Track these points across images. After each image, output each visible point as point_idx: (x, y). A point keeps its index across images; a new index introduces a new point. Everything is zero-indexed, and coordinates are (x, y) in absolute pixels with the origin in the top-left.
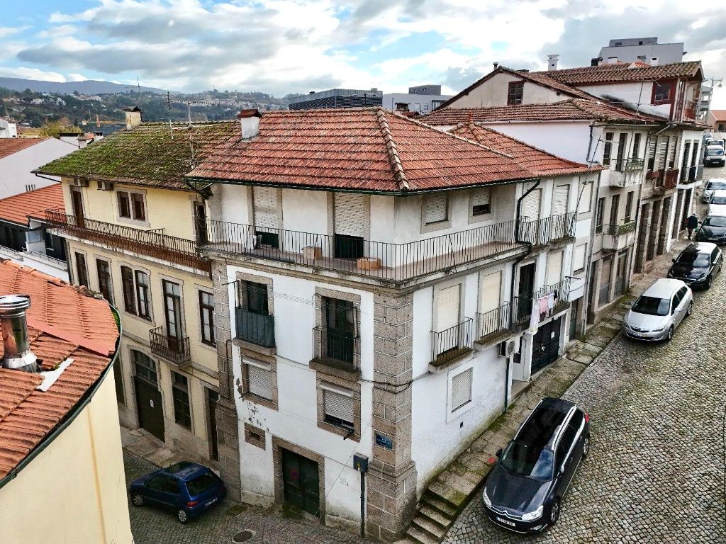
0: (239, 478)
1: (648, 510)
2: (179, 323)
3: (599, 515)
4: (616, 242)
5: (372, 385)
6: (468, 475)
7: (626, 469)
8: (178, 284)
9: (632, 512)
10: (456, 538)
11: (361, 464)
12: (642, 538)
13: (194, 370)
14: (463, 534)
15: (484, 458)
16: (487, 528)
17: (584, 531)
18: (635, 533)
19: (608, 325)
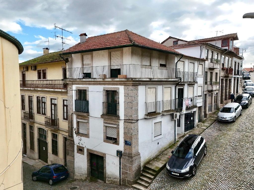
0: (74, 169)
1: (231, 170)
2: (56, 114)
3: (212, 172)
4: (212, 87)
5: (124, 121)
6: (161, 161)
7: (221, 158)
8: (56, 99)
9: (225, 171)
10: (156, 183)
11: (119, 154)
12: (228, 178)
13: (60, 131)
14: (159, 181)
15: (167, 156)
16: (168, 178)
17: (206, 177)
18: (226, 177)
19: (212, 118)
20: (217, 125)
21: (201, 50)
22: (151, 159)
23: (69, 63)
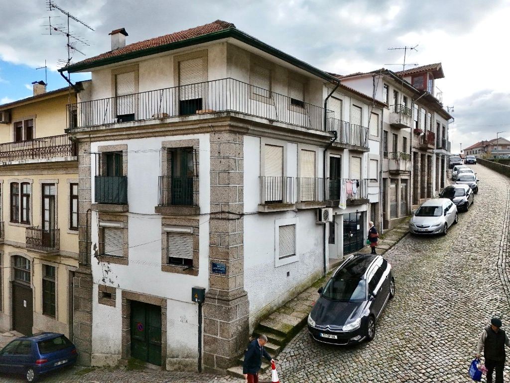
0: (91, 341)
1: (451, 324)
2: (53, 220)
3: (410, 331)
4: (398, 164)
5: (208, 217)
6: (295, 314)
7: (427, 302)
8: (53, 184)
9: (438, 326)
10: (285, 360)
11: (198, 295)
12: (449, 342)
13: (62, 258)
14: (291, 356)
15: (308, 303)
16: (313, 349)
17: (398, 341)
18: (443, 338)
19: (399, 230)
20: (410, 243)
21: (374, 85)
22: (272, 308)
23: (82, 93)
